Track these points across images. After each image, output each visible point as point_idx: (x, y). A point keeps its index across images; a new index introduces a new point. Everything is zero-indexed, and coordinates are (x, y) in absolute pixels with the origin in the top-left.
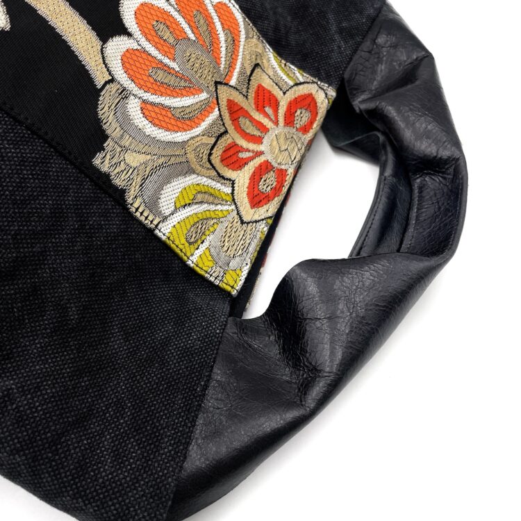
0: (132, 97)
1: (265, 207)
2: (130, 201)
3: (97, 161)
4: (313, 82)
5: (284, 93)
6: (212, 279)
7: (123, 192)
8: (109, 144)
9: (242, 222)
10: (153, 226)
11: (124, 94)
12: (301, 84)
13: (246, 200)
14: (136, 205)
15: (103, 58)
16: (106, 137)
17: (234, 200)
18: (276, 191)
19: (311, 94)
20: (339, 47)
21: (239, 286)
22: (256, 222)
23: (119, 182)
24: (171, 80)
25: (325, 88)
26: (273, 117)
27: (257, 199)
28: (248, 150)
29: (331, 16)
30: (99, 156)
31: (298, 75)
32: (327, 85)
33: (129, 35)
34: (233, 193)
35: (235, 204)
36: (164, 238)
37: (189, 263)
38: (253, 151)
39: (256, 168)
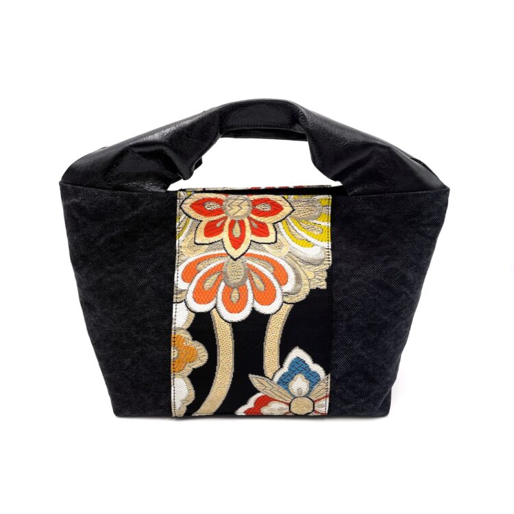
0: (284, 291)
1: (279, 202)
2: (328, 266)
3: (324, 287)
4: (181, 208)
5: (201, 221)
6: (330, 211)
7: (327, 271)
8: (314, 287)
9: (294, 210)
10: (330, 251)
11: (286, 294)
12: (187, 215)
13: (281, 213)
14: (328, 262)
15: (277, 311)
16: (311, 290)
17: (284, 219)
18: (267, 201)
19: (190, 206)
20: (148, 204)
21: (326, 197)
22: (290, 204)
23: (325, 274)
24: (257, 280)
25: (181, 201)
26: (222, 221)
27: (277, 208)
28: (251, 225)
29: (126, 217)
30: (322, 288)
31: (181, 219)
32: (178, 200)
33: (253, 309)
34: (280, 221)
35: (286, 217)
36: (330, 243)
37: (329, 225)
38: (250, 222)
39: (260, 216)
